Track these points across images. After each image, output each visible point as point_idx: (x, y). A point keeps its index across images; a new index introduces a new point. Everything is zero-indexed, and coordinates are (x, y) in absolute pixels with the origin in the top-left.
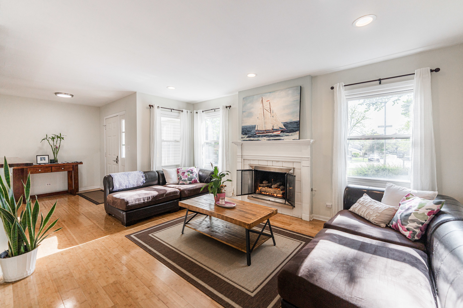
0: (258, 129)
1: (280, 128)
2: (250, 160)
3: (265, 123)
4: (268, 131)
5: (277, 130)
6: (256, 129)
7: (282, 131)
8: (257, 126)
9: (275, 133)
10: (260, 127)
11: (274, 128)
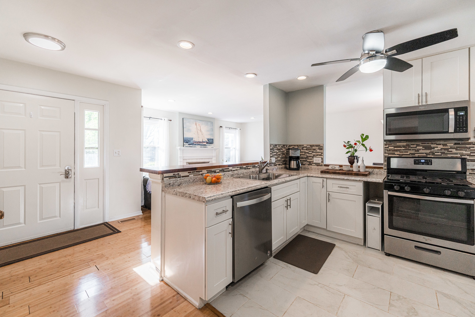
0: (195, 140)
1: (206, 141)
2: (186, 159)
3: (198, 137)
4: (200, 142)
5: (204, 142)
6: (194, 140)
7: (207, 143)
8: (194, 139)
9: (204, 144)
10: (196, 139)
11: (203, 141)
